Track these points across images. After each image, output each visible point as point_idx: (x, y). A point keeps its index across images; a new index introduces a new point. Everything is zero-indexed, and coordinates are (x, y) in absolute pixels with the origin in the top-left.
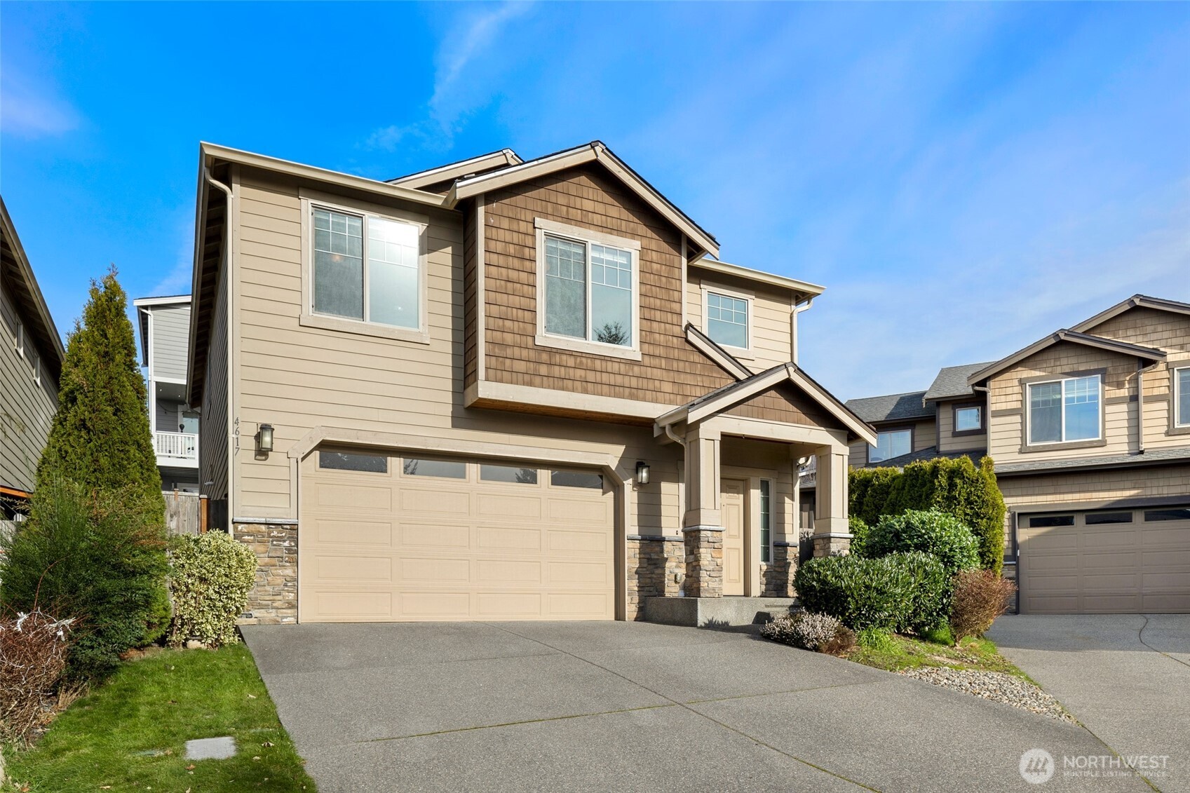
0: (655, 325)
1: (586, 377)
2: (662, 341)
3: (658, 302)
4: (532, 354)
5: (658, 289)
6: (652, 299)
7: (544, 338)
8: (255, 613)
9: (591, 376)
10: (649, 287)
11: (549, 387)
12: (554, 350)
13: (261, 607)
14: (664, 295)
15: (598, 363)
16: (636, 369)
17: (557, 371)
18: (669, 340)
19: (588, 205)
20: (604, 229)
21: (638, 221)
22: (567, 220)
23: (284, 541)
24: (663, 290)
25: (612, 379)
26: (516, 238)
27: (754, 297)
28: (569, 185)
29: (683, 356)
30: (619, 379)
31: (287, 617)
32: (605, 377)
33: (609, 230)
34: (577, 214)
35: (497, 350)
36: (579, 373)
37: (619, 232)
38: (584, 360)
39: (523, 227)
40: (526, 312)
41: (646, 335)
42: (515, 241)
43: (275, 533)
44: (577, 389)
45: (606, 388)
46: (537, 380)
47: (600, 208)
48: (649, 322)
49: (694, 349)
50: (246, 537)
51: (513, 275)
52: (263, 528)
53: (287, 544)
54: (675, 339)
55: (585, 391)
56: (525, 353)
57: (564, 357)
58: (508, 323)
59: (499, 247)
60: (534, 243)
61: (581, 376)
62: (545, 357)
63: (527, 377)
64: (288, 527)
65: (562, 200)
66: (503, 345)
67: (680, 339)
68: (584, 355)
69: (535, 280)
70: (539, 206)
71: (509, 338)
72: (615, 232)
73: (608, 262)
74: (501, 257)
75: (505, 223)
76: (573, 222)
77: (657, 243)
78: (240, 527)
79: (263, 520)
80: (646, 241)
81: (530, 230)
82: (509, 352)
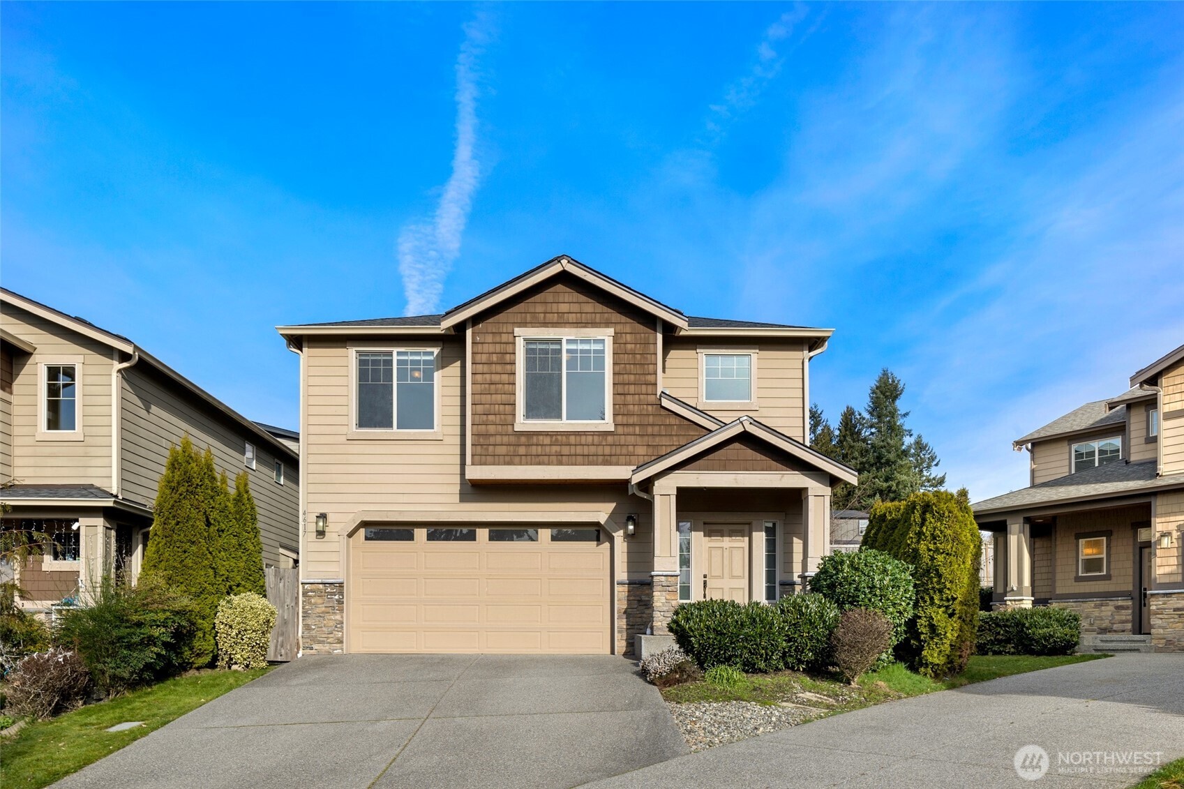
0: (629, 398)
1: (560, 452)
2: (636, 410)
3: (632, 377)
4: (513, 439)
5: (632, 366)
6: (626, 376)
7: (523, 423)
8: (316, 646)
9: (565, 450)
10: (623, 366)
11: (527, 464)
12: (532, 433)
13: (320, 642)
14: (638, 370)
15: (572, 439)
16: (610, 439)
17: (534, 450)
18: (643, 408)
19: (564, 308)
20: (579, 325)
21: (612, 311)
22: (545, 324)
23: (335, 595)
24: (638, 366)
25: (586, 450)
26: (498, 348)
27: (757, 351)
28: (547, 295)
29: (658, 420)
30: (593, 450)
31: (336, 650)
32: (579, 450)
33: (584, 325)
34: (555, 318)
35: (481, 440)
36: (555, 449)
37: (594, 324)
38: (559, 437)
39: (505, 338)
40: (507, 406)
41: (620, 408)
42: (498, 351)
43: (329, 590)
44: (552, 462)
45: (580, 459)
46: (517, 459)
47: (575, 308)
48: (623, 397)
49: (670, 413)
50: (310, 593)
51: (496, 378)
52: (321, 586)
53: (337, 597)
54: (650, 408)
55: (560, 463)
56: (505, 439)
57: (541, 438)
58: (491, 418)
59: (484, 358)
60: (514, 349)
61: (556, 451)
62: (523, 439)
63: (507, 458)
64: (338, 585)
65: (539, 308)
66: (487, 435)
67: (655, 406)
68: (559, 433)
69: (514, 380)
70: (518, 318)
71: (492, 429)
72: (590, 325)
73: (582, 351)
74: (485, 366)
75: (489, 338)
76: (549, 325)
77: (629, 325)
78: (306, 586)
79: (320, 581)
80: (619, 327)
81: (511, 340)
82: (492, 440)
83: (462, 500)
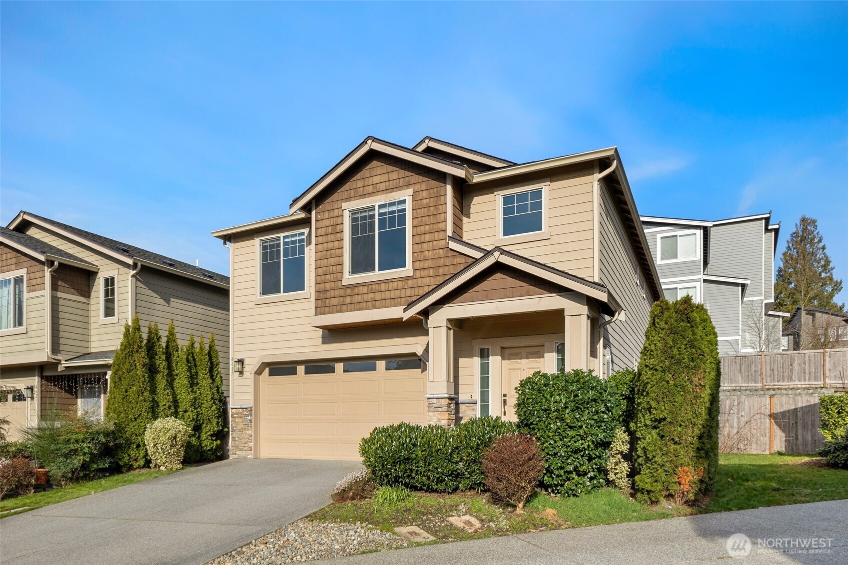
0: (425, 246)
1: (374, 298)
2: (430, 256)
3: (427, 227)
4: (342, 292)
5: (427, 218)
6: (422, 227)
7: (349, 278)
8: (238, 453)
9: (378, 296)
10: (420, 219)
11: (351, 310)
12: (354, 285)
13: (241, 450)
14: (432, 220)
15: (383, 286)
16: (410, 282)
17: (356, 299)
18: (436, 253)
19: (376, 179)
20: (388, 191)
21: (412, 174)
22: (363, 196)
23: (248, 416)
24: (432, 217)
25: (392, 294)
26: (332, 221)
27: (549, 183)
28: (365, 172)
29: (448, 261)
30: (397, 293)
31: (249, 455)
32: (388, 295)
33: (391, 190)
34: (370, 189)
35: (321, 295)
36: (371, 296)
37: (398, 188)
38: (373, 286)
39: (336, 212)
40: (338, 266)
41: (418, 255)
42: (332, 224)
43: (245, 413)
44: (369, 307)
45: (388, 302)
46: (344, 307)
47: (385, 177)
48: (420, 245)
49: (458, 254)
50: (235, 415)
51: (330, 245)
52: (241, 410)
53: (249, 418)
54: (441, 251)
55: (374, 307)
56: (337, 293)
57: (361, 288)
58: (328, 277)
59: (323, 231)
60: (343, 220)
61: (371, 298)
62: (349, 291)
63: (338, 307)
64: (249, 409)
65: (360, 184)
66: (325, 291)
67: (445, 249)
68: (373, 283)
69: (343, 245)
70: (345, 195)
71: (328, 286)
72: (395, 190)
73: (390, 213)
74: (324, 237)
75: (326, 215)
76: (367, 196)
77: (424, 183)
78: (233, 410)
79: (239, 407)
80: (417, 187)
81: (340, 213)
82: (328, 294)
83: (323, 343)
